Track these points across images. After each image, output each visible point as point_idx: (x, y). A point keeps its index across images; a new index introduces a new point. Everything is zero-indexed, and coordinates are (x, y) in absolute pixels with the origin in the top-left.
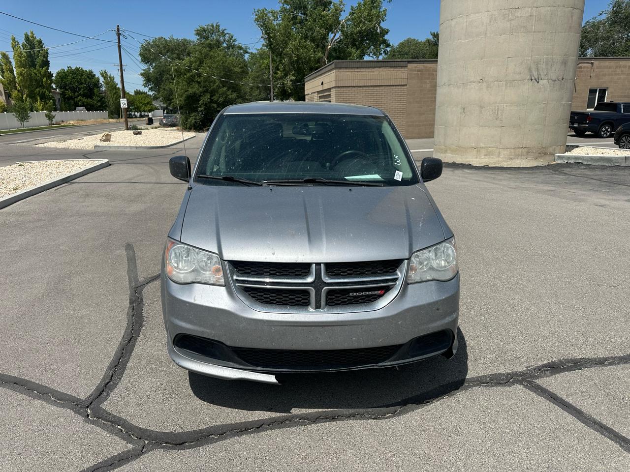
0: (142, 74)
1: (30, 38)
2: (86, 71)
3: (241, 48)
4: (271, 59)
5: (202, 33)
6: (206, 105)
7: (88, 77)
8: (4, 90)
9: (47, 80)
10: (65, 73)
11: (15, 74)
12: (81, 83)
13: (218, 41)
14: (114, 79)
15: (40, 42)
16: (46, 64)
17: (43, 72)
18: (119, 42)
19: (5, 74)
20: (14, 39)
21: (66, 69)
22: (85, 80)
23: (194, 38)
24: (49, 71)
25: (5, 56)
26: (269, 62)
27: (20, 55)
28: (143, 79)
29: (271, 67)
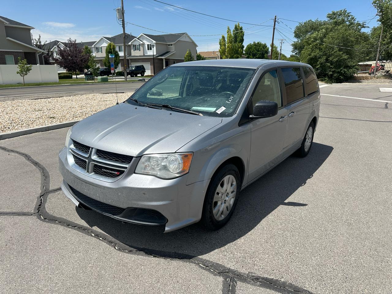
0: (292, 45)
1: (237, 27)
2: (263, 44)
3: (359, 25)
4: (382, 30)
5: (332, 16)
6: (321, 64)
7: (263, 47)
8: (220, 56)
9: (241, 50)
10: (251, 45)
11: (226, 47)
12: (259, 51)
13: (343, 20)
14: (277, 48)
15: (241, 29)
16: (242, 40)
17: (239, 45)
18: (274, 26)
19: (222, 47)
20: (228, 28)
21: (252, 43)
22: (261, 49)
23: (327, 19)
24: (243, 44)
25: (223, 37)
26: (380, 32)
27: (230, 37)
28: (292, 48)
29: (381, 36)
